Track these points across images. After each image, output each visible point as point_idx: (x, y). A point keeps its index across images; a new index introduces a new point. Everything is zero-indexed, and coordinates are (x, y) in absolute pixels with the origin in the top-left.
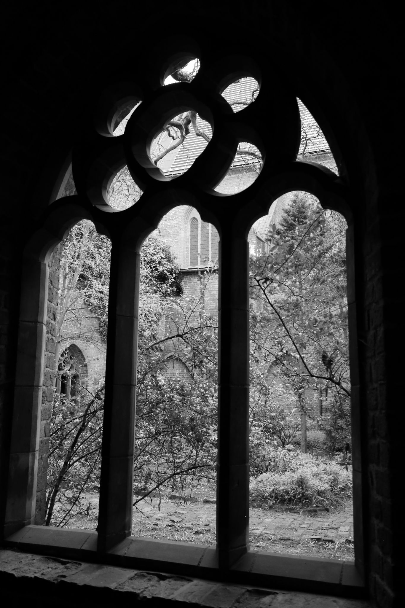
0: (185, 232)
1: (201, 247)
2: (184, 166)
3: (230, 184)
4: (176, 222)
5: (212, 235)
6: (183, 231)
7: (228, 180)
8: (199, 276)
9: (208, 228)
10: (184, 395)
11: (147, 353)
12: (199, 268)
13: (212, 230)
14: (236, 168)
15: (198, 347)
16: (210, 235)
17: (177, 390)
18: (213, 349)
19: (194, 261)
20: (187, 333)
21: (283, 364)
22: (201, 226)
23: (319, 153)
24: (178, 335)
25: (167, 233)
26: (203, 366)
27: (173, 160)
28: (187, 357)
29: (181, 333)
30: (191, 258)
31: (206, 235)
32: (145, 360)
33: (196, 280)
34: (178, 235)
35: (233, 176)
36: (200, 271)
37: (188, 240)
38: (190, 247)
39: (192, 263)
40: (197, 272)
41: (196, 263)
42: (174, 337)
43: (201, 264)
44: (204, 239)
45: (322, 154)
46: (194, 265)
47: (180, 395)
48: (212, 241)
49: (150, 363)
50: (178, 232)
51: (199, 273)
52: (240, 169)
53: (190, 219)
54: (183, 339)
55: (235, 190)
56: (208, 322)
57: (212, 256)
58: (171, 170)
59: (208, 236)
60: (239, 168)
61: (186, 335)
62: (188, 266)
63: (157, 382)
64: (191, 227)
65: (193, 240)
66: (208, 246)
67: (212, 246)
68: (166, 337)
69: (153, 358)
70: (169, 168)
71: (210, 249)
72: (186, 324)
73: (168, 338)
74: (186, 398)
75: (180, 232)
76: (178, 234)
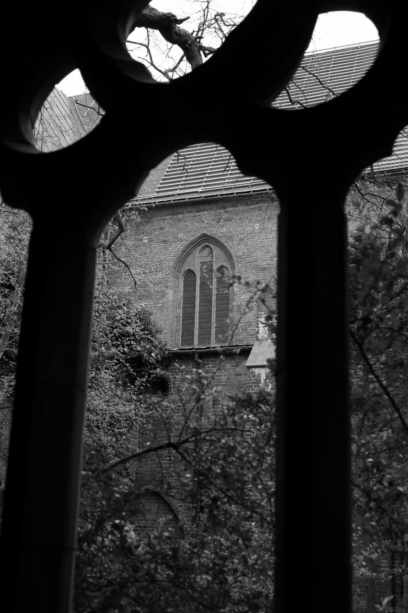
0: (175, 292)
1: (200, 316)
2: (176, 190)
3: (247, 218)
4: (160, 275)
5: (217, 298)
6: (172, 291)
7: (244, 212)
8: (196, 361)
9: (211, 287)
10: (178, 569)
11: (106, 480)
12: (197, 349)
13: (217, 290)
14: (257, 194)
15: (210, 469)
16: (214, 298)
17: (165, 556)
18: (245, 472)
19: (188, 338)
20: (186, 441)
21: (383, 509)
22: (201, 283)
23: (387, 174)
24: (170, 445)
25: (147, 293)
26: (218, 507)
27: (160, 180)
28: (188, 489)
29: (173, 440)
30: (182, 334)
31: (208, 297)
32: (100, 493)
33: (191, 367)
34: (164, 296)
35: (253, 207)
36: (198, 353)
37: (180, 304)
38: (181, 315)
39: (184, 342)
40: (193, 354)
41: (192, 342)
42: (161, 448)
43: (199, 343)
44: (204, 304)
45: (391, 176)
46: (187, 344)
47: (170, 567)
48: (217, 308)
49: (110, 498)
50: (163, 292)
51: (196, 356)
52: (264, 196)
53: (182, 272)
54: (178, 452)
55: (254, 228)
56: (229, 420)
57: (216, 331)
58: (156, 195)
59: (211, 298)
60: (261, 194)
61: (186, 445)
62: (178, 346)
63: (123, 539)
64: (184, 285)
65: (187, 305)
66: (211, 315)
67: (217, 314)
68: (145, 449)
69: (116, 489)
70: (153, 193)
71: (214, 319)
72: (186, 423)
73: (150, 450)
74: (182, 575)
75: (167, 291)
76: (163, 294)
